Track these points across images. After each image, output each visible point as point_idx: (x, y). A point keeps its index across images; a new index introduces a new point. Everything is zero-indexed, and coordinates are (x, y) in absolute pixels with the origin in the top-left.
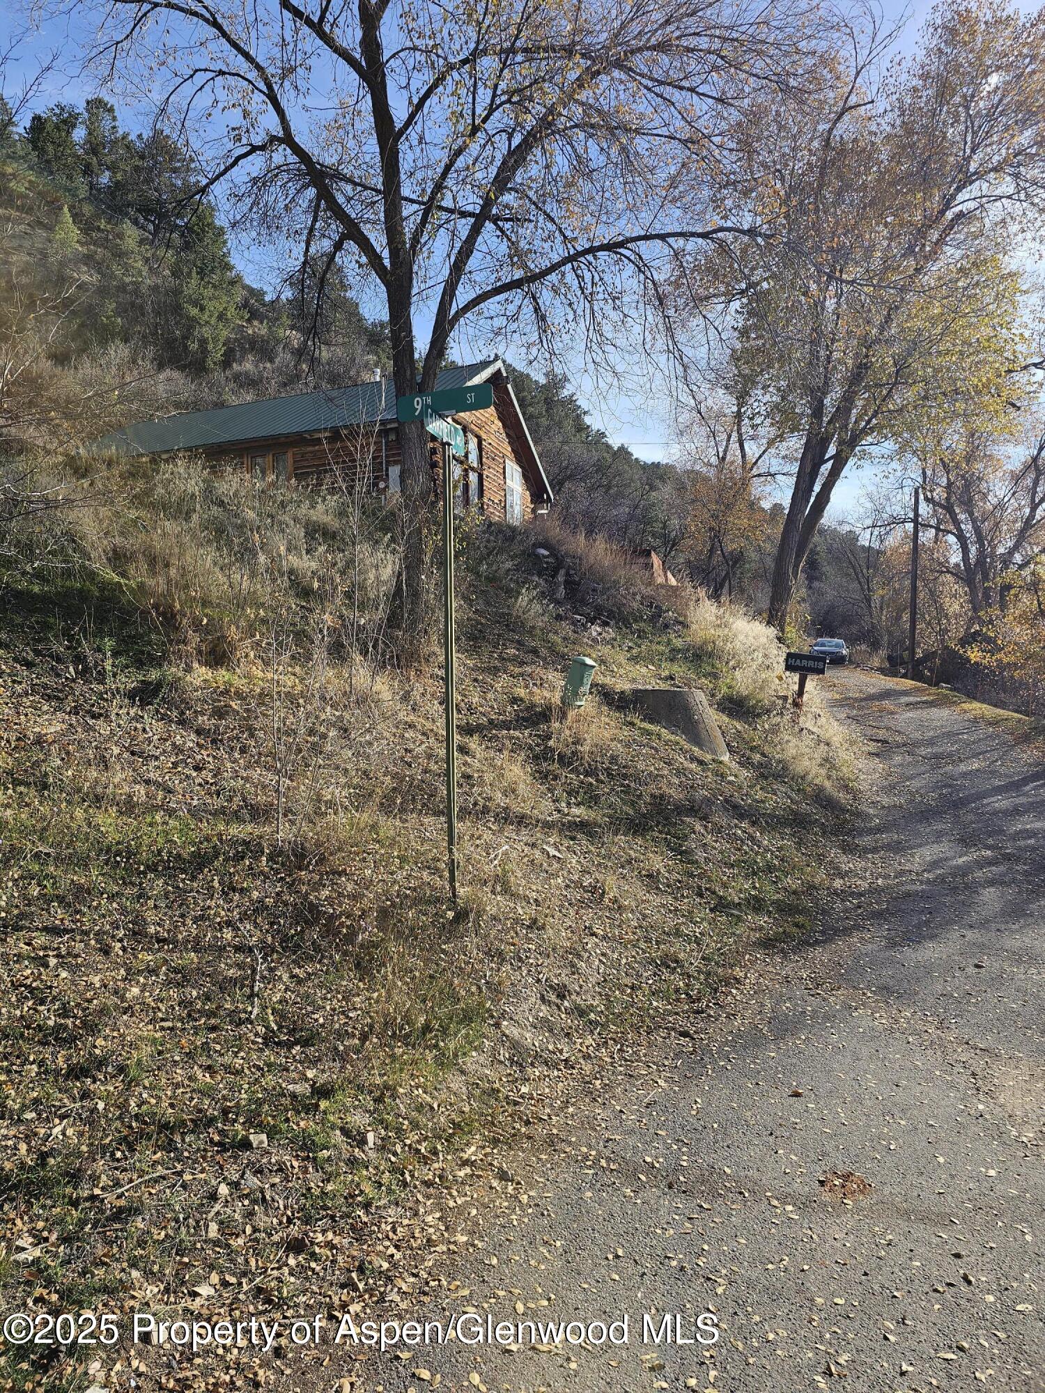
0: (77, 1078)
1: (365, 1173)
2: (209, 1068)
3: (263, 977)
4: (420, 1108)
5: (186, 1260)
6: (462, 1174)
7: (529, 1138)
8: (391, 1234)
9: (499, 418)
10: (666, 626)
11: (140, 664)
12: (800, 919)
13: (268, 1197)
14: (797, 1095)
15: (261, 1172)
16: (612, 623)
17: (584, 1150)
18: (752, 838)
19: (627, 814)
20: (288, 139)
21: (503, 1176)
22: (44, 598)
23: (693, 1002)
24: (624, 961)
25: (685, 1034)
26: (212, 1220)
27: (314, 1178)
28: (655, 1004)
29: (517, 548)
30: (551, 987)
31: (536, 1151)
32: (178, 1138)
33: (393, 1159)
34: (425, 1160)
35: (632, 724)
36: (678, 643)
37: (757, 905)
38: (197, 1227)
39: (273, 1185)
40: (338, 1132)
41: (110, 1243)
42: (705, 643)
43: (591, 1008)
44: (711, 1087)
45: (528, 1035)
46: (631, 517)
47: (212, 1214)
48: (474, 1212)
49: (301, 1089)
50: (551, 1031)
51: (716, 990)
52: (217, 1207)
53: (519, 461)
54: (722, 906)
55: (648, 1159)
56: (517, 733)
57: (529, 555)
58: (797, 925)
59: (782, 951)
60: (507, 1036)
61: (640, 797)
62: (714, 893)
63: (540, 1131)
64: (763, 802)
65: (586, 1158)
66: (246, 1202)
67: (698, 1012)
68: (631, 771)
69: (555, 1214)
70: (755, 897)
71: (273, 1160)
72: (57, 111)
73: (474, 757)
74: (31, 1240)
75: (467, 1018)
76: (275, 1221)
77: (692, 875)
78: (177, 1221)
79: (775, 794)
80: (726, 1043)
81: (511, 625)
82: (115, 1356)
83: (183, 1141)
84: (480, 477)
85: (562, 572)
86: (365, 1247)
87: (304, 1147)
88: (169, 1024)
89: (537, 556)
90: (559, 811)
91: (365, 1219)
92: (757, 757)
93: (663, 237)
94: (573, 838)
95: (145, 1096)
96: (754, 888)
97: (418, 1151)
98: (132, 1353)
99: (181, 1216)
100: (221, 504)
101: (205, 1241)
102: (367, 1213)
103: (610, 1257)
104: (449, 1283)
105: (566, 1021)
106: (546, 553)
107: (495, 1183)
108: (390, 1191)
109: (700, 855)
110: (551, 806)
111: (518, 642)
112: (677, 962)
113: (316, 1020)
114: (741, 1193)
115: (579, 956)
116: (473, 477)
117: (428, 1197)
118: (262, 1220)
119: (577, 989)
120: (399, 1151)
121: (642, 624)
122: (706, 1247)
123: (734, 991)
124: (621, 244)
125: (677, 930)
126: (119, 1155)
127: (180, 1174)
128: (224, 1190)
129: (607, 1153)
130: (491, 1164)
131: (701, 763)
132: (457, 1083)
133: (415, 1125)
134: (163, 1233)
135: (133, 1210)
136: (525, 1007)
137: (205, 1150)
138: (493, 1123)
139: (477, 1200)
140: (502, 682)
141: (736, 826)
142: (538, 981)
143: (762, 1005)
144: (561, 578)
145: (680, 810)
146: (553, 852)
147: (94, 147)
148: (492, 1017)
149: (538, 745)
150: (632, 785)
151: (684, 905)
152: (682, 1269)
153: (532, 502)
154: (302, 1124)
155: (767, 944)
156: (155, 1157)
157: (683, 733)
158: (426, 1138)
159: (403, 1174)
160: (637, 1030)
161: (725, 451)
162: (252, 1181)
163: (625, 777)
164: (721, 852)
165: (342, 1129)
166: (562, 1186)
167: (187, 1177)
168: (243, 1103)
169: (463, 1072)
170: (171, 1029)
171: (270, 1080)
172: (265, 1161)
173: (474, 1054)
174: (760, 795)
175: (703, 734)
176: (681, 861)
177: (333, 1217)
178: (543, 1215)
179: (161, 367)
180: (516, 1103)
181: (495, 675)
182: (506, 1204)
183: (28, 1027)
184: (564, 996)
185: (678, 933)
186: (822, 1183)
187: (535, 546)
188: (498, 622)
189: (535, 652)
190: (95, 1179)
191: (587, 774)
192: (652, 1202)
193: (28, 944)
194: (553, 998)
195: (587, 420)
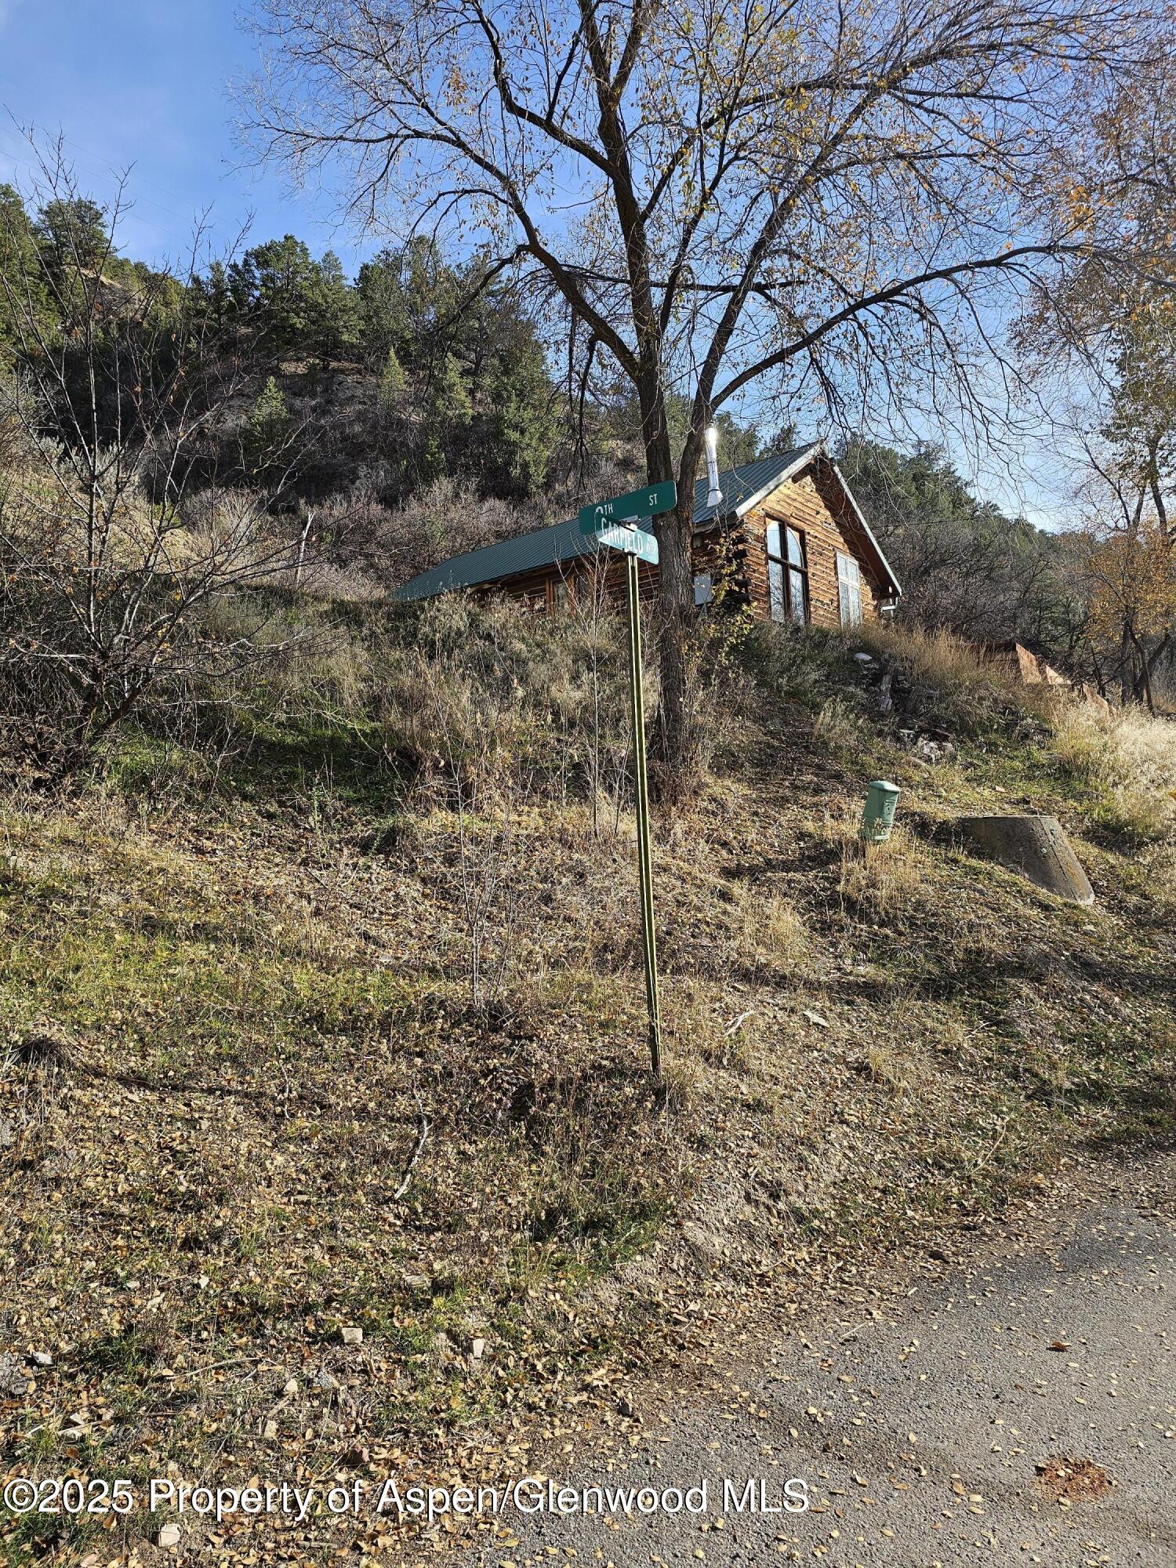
0: (191, 1249)
1: (462, 1385)
2: (331, 1248)
3: (426, 1153)
4: (550, 1318)
5: (232, 1458)
6: (575, 1400)
7: (674, 1366)
8: (464, 1461)
9: (827, 507)
10: (1026, 736)
11: (379, 811)
12: (1156, 1113)
13: (340, 1400)
14: (1059, 1348)
15: (342, 1371)
16: (951, 737)
17: (737, 1388)
18: (1105, 1005)
19: (929, 972)
20: (534, 247)
21: (622, 1410)
22: (296, 749)
23: (968, 1215)
24: (878, 1157)
25: (936, 1255)
26: (272, 1419)
27: (401, 1383)
28: (910, 1213)
29: (830, 655)
30: (762, 1184)
31: (676, 1383)
32: (268, 1323)
33: (501, 1373)
34: (538, 1379)
35: (955, 861)
36: (1041, 757)
37: (1095, 1093)
38: (254, 1424)
39: (351, 1388)
40: (443, 1335)
41: (157, 1429)
42: (1076, 756)
43: (816, 1214)
44: (942, 1327)
45: (717, 1240)
46: (1022, 603)
47: (275, 1411)
48: (569, 1448)
49: (420, 1281)
50: (751, 1238)
51: (1003, 1202)
52: (282, 1404)
53: (855, 552)
54: (1043, 1093)
55: (812, 1410)
56: (798, 876)
57: (845, 662)
58: (1150, 1122)
59: (1119, 1154)
60: (686, 1240)
61: (950, 952)
62: (1036, 1075)
63: (694, 1358)
64: (1135, 958)
65: (734, 1400)
66: (316, 1403)
67: (968, 1228)
68: (943, 919)
69: (664, 1464)
70: (1094, 1083)
71: (359, 1359)
72: (383, 257)
73: (737, 904)
74: (87, 1415)
75: (642, 1214)
76: (342, 1428)
77: (1009, 1052)
78: (234, 1414)
79: (1156, 948)
80: (988, 1272)
81: (811, 747)
82: (116, 1551)
83: (274, 1328)
84: (805, 575)
85: (887, 679)
86: (429, 1472)
87: (400, 1349)
88: (304, 1198)
89: (856, 662)
90: (839, 969)
91: (441, 1440)
92: (1133, 900)
93: (946, 274)
94: (849, 1003)
95: (252, 1274)
96: (1098, 1070)
97: (534, 1367)
98: (135, 1551)
99: (239, 1410)
100: (488, 637)
101: (259, 1441)
102: (448, 1433)
103: (705, 1527)
104: (501, 1529)
105: (776, 1226)
106: (867, 657)
107: (609, 1417)
108: (484, 1411)
109: (1024, 1027)
110: (831, 963)
111: (818, 766)
112: (955, 1161)
113: (470, 1204)
114: (918, 1470)
115: (812, 1148)
116: (796, 579)
117: (525, 1423)
118: (327, 1424)
119: (801, 1188)
120: (511, 1364)
121: (993, 736)
122: (835, 1534)
123: (1030, 1204)
124: (897, 291)
125: (970, 1121)
126: (205, 1335)
127: (255, 1363)
128: (292, 1386)
129: (765, 1396)
130: (614, 1393)
131: (1046, 908)
132: (608, 1292)
133: (539, 1337)
134: (214, 1426)
135: (191, 1398)
136: (722, 1206)
137: (295, 1340)
138: (639, 1344)
139: (579, 1434)
140: (792, 812)
141: (1084, 989)
142: (746, 1176)
143: (1064, 1224)
144: (885, 685)
145: (1004, 968)
146: (815, 1018)
147: (416, 287)
148: (675, 1215)
149: (824, 889)
150: (942, 938)
151: (991, 1089)
152: (790, 1557)
153: (874, 597)
154: (407, 1322)
155: (1098, 1145)
156: (238, 1342)
157: (1027, 870)
158: (548, 1353)
159: (505, 1392)
160: (875, 1243)
161: (1138, 511)
162: (330, 1380)
163: (932, 927)
164: (1057, 1023)
165: (449, 1332)
166: (688, 1430)
167: (262, 1367)
168: (353, 1291)
169: (618, 1279)
170: (307, 1203)
171: (391, 1268)
172: (350, 1359)
173: (638, 1258)
174: (1132, 948)
175: (1055, 872)
176: (996, 1033)
177: (406, 1433)
178: (647, 1463)
179: (482, 498)
180: (677, 1322)
181: (782, 806)
182: (610, 1444)
183: (160, 1192)
184: (778, 1197)
185: (969, 1125)
186: (1040, 1471)
187: (853, 650)
188: (796, 744)
189: (838, 777)
190: (170, 1359)
191: (882, 925)
192: (793, 1465)
193: (188, 1105)
194: (764, 1197)
195: (971, 492)
